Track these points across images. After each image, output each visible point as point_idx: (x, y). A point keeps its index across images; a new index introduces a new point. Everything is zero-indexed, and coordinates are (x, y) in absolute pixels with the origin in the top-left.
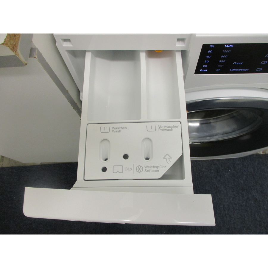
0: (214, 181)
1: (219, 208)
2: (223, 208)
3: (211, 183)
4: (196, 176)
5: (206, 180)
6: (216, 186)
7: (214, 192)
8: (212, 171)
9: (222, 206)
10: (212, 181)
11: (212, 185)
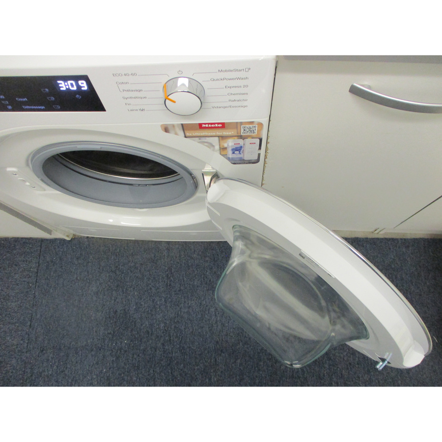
0: (207, 273)
1: (209, 313)
2: (214, 313)
3: (202, 276)
4: (183, 265)
5: (196, 272)
6: (210, 281)
7: (205, 288)
8: (207, 259)
9: (213, 310)
10: (205, 273)
11: (204, 279)
